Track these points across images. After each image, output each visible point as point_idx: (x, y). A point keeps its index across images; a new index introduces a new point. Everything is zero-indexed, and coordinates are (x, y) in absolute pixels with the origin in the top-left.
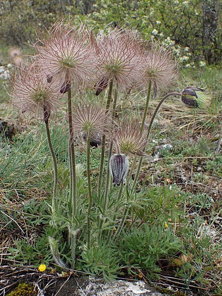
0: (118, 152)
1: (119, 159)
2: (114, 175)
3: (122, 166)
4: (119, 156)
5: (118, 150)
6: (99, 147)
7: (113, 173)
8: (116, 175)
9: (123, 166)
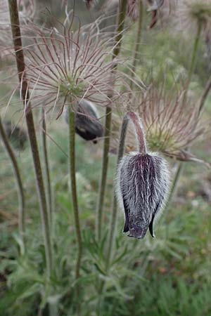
0: (142, 147)
1: (145, 165)
2: (127, 211)
3: (152, 187)
4: (143, 159)
5: (141, 142)
6: (101, 141)
7: (126, 207)
8: (134, 211)
9: (156, 187)
